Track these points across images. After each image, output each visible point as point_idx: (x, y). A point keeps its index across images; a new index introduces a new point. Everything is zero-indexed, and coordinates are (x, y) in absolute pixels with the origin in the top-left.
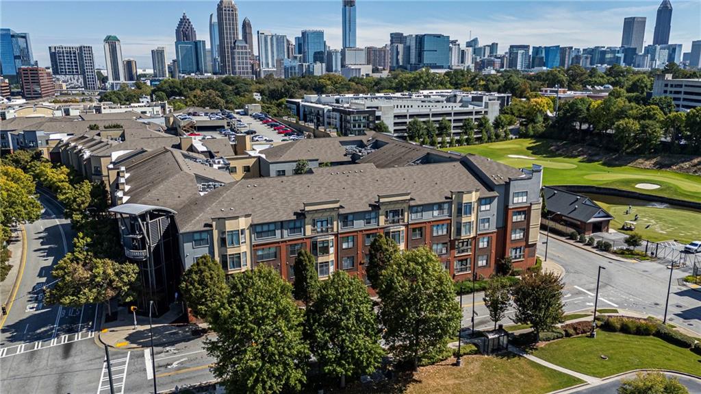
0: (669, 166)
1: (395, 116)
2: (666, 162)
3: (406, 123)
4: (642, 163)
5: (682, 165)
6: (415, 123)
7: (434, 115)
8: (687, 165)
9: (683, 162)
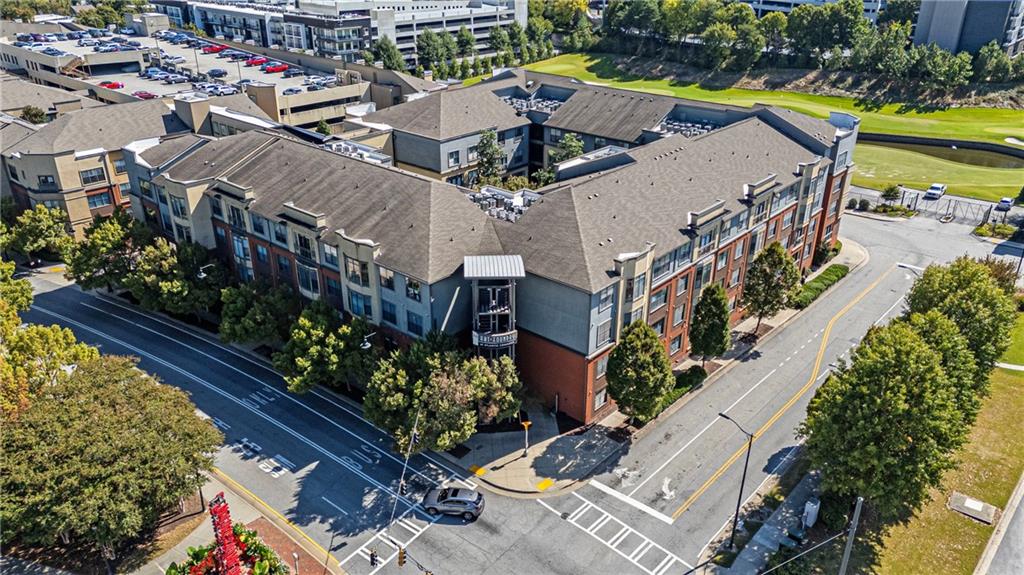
0: (782, 85)
1: (397, 27)
2: (778, 80)
3: (412, 37)
4: (749, 83)
5: (797, 82)
6: (428, 36)
7: (449, 22)
8: (802, 82)
9: (796, 79)
